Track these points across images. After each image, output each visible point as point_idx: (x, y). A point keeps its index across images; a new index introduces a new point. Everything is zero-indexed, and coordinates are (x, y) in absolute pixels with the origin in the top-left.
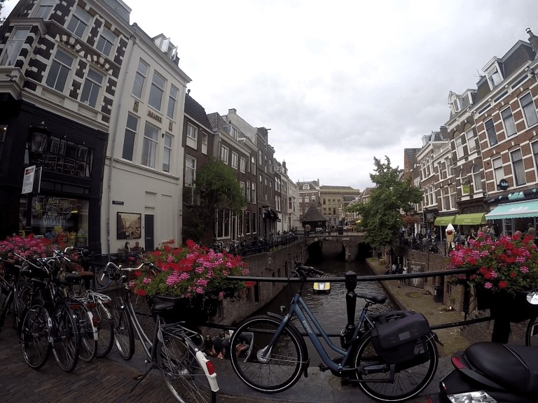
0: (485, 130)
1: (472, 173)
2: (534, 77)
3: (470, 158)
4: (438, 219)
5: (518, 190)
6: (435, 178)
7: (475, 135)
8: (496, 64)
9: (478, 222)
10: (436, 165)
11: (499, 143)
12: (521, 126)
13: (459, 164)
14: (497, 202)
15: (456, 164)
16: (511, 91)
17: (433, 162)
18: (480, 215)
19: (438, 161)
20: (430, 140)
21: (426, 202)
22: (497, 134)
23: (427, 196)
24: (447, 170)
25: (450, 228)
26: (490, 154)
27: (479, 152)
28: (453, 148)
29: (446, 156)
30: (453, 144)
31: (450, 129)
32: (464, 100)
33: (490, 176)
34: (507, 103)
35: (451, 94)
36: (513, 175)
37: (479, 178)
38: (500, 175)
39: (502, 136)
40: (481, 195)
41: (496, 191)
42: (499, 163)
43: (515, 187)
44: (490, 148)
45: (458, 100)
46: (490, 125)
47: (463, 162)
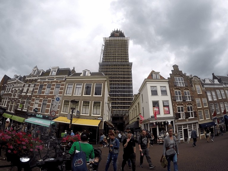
0: (39, 87)
1: (26, 100)
2: (65, 81)
3: (28, 94)
4: (5, 114)
5: (41, 114)
6: (10, 95)
7: (34, 87)
8: (57, 69)
9: (21, 121)
10: (13, 89)
11: (41, 94)
12: (51, 93)
13: (23, 94)
14: (31, 116)
15: (21, 93)
16: (55, 80)
17: (13, 88)
18: (23, 119)
19: (15, 88)
20: (17, 78)
21: (2, 103)
22: (42, 91)
23: (4, 101)
24: (17, 94)
25: (8, 120)
26: (36, 96)
27: (32, 94)
28: (24, 86)
29: (19, 88)
30: (24, 85)
31: (27, 79)
32: (39, 72)
33: (32, 105)
34: (51, 83)
35: (36, 67)
36: (41, 108)
37: (28, 103)
38: (36, 106)
39: (43, 92)
40: (26, 111)
41: (32, 111)
42: (37, 101)
43: (40, 113)
44: (37, 94)
45: (36, 71)
46: (41, 86)
47: (24, 94)
